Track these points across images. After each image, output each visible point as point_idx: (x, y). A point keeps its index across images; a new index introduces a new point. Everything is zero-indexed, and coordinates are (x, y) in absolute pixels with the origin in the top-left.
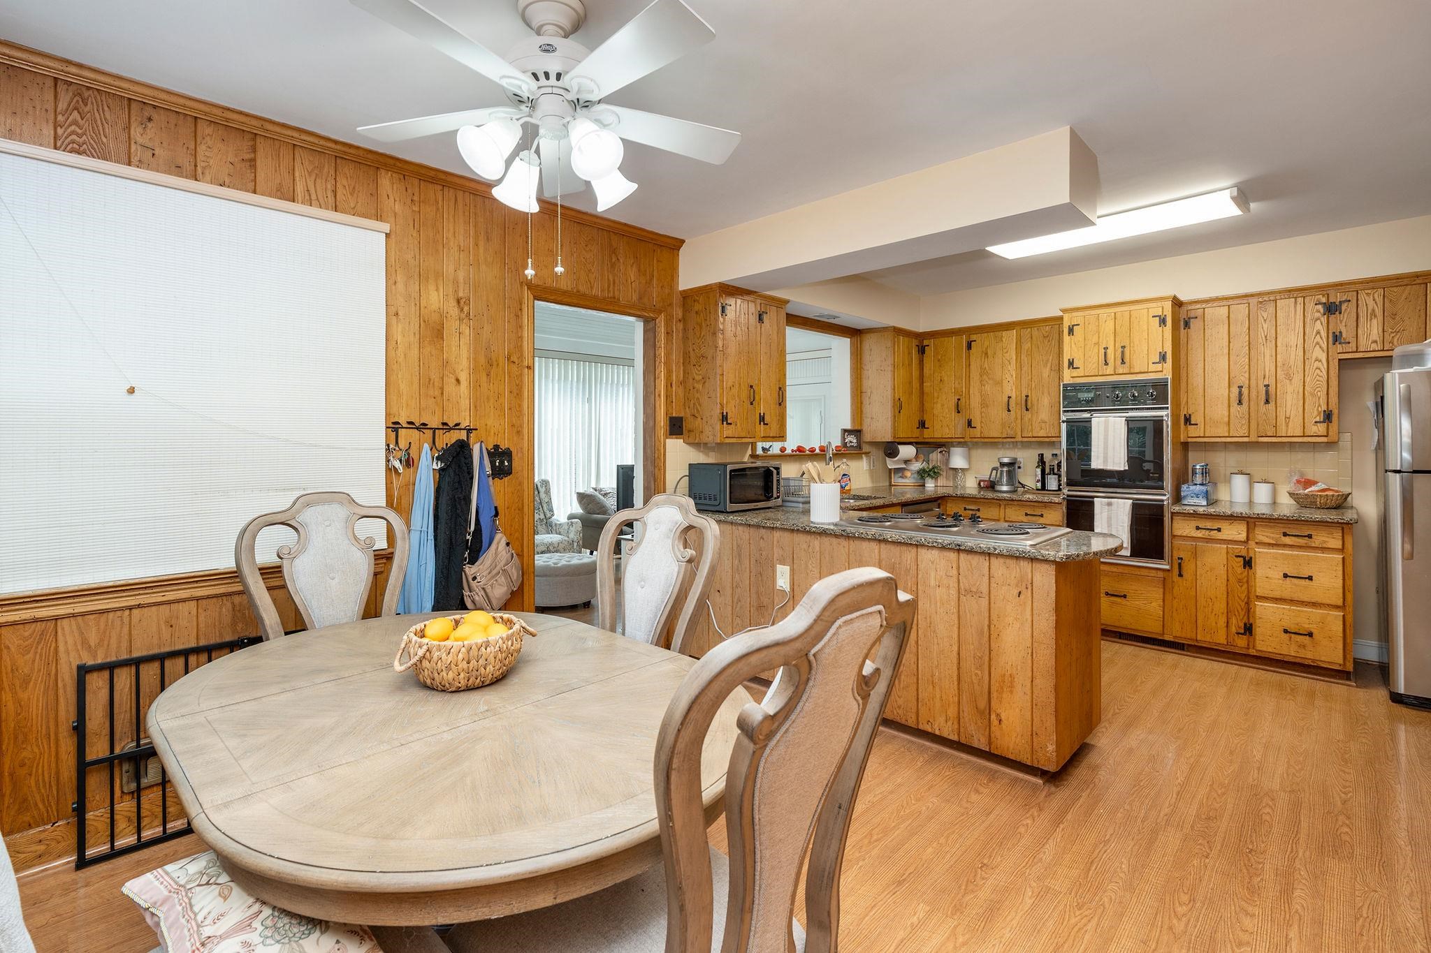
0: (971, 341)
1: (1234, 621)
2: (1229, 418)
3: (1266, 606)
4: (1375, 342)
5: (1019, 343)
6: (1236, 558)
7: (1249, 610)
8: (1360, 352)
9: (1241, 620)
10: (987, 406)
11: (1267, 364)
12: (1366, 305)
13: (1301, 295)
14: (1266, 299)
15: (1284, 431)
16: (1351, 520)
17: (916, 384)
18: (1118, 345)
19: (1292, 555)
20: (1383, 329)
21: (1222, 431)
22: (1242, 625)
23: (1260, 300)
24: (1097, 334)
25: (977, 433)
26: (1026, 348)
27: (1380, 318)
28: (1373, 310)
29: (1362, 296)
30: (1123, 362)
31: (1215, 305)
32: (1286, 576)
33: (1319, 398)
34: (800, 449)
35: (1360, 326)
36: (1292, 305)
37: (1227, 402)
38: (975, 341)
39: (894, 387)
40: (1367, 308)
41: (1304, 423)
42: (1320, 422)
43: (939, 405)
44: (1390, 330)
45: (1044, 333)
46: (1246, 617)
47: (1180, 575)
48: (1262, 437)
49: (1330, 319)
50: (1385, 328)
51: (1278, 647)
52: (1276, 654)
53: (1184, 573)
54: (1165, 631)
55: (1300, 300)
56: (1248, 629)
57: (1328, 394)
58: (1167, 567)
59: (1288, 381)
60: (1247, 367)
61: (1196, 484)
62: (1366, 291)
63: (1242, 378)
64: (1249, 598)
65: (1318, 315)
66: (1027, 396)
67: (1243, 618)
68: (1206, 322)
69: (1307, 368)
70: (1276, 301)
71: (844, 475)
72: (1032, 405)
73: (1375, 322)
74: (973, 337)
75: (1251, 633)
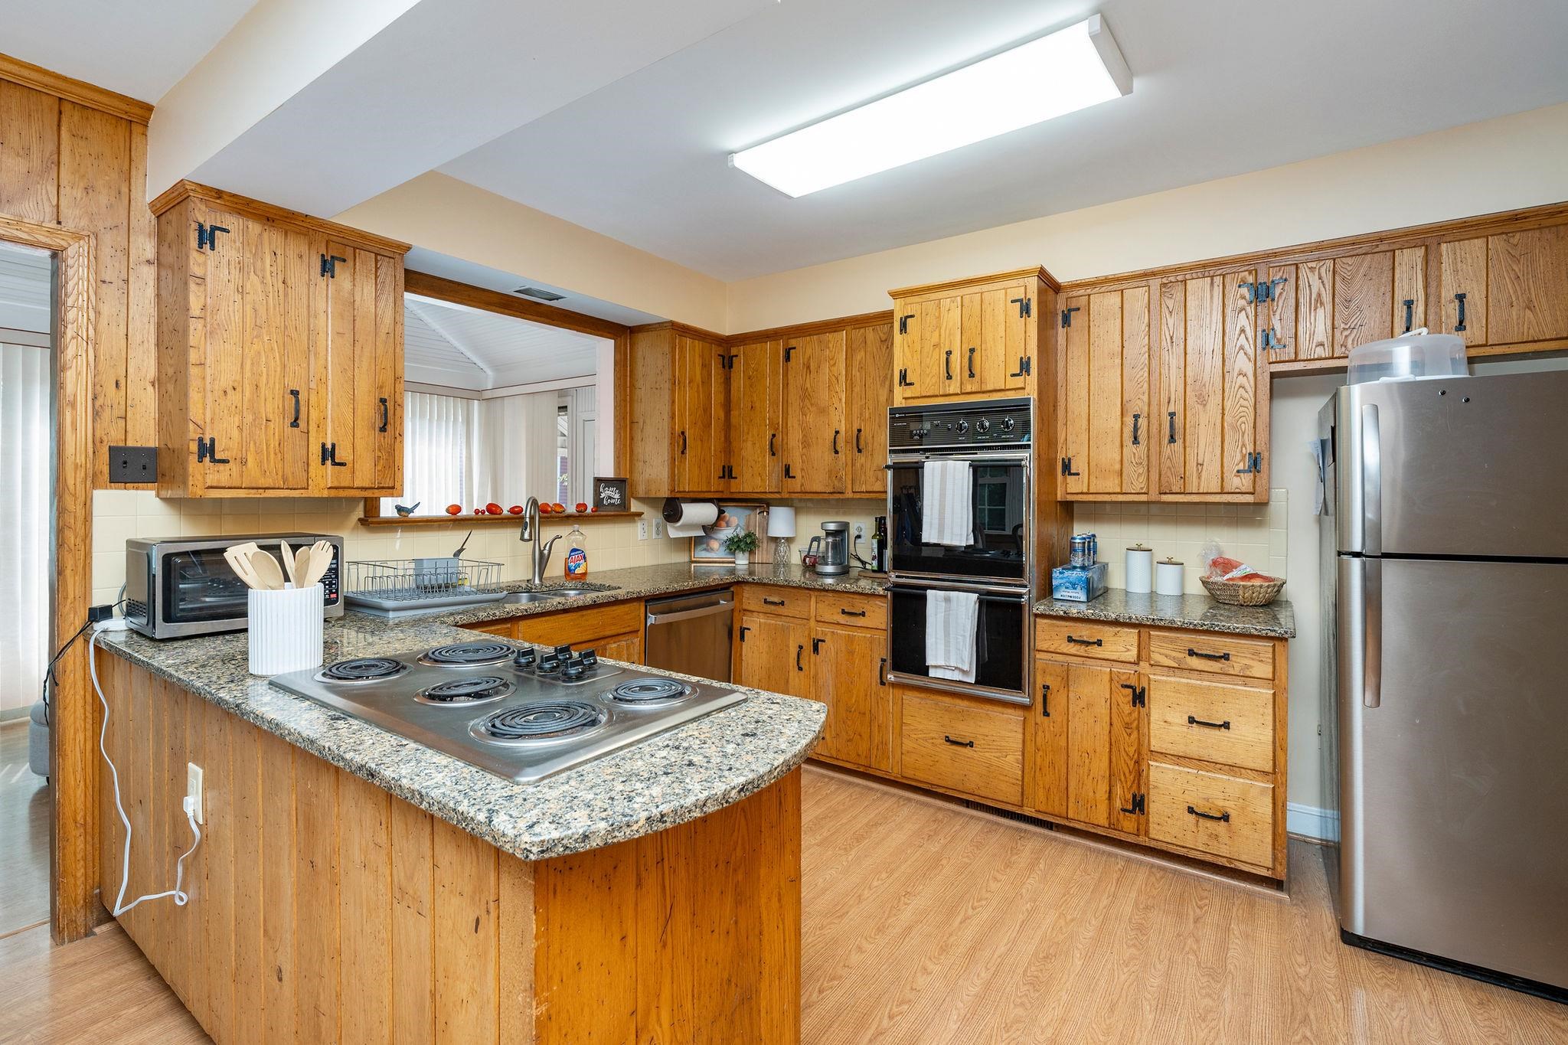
0: (790, 349)
1: (1118, 790)
2: (1122, 465)
3: (1165, 768)
4: (1322, 345)
5: (849, 350)
6: (1122, 689)
7: (1139, 773)
8: (1299, 361)
9: (1129, 790)
10: (809, 445)
11: (1173, 379)
12: (1310, 286)
13: (1219, 272)
14: (1172, 279)
15: (1195, 483)
16: (1286, 632)
17: (717, 412)
18: (966, 348)
19: (1200, 687)
20: (1333, 324)
21: (1111, 484)
22: (1130, 797)
23: (1165, 281)
24: (937, 330)
25: (796, 485)
26: (859, 358)
27: (1329, 307)
28: (1319, 295)
29: (1304, 271)
30: (972, 375)
31: (1103, 289)
32: (1192, 720)
33: (1243, 433)
34: (493, 509)
35: (1301, 319)
36: (1208, 287)
37: (1119, 439)
38: (794, 348)
39: (673, 414)
40: (1310, 290)
41: (1222, 473)
42: (1244, 471)
43: (749, 444)
44: (1343, 326)
45: (882, 335)
46: (1135, 786)
47: (1046, 714)
48: (1165, 493)
49: (1259, 308)
50: (1336, 322)
51: (1180, 836)
52: (1177, 846)
53: (1050, 710)
54: (1025, 801)
55: (1218, 280)
56: (1139, 804)
57: (1255, 427)
58: (1026, 700)
59: (1201, 407)
60: (1146, 385)
61: (1075, 568)
62: (1310, 265)
63: (1138, 402)
64: (1139, 754)
65: (1242, 303)
66: (859, 431)
67: (1131, 787)
68: (1091, 316)
69: (1227, 386)
70: (1185, 281)
71: (574, 550)
72: (867, 444)
73: (1320, 311)
74: (793, 343)
75: (1142, 810)
